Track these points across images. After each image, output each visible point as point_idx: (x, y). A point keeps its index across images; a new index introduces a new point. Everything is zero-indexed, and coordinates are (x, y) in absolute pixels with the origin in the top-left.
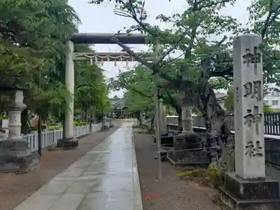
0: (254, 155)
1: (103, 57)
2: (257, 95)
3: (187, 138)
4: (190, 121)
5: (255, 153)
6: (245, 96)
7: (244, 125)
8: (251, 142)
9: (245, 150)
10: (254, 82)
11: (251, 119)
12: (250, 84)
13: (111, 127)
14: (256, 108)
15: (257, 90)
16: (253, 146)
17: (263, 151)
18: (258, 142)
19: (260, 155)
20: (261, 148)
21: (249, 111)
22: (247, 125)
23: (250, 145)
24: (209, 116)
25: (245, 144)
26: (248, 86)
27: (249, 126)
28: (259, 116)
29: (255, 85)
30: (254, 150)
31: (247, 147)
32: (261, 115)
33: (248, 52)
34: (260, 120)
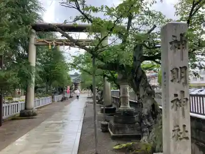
0: (181, 139)
2: (183, 80)
3: (124, 112)
4: (127, 97)
5: (181, 137)
6: (172, 81)
7: (170, 110)
8: (178, 126)
9: (172, 134)
10: (180, 68)
11: (178, 103)
12: (177, 69)
13: (71, 97)
14: (183, 92)
15: (183, 75)
16: (179, 130)
17: (189, 135)
18: (184, 126)
19: (187, 138)
20: (187, 132)
21: (176, 95)
22: (174, 109)
23: (176, 128)
24: (141, 95)
25: (172, 128)
26: (175, 71)
27: (176, 110)
28: (185, 100)
29: (181, 70)
30: (181, 133)
31: (173, 131)
32: (187, 99)
33: (174, 38)
34: (186, 104)
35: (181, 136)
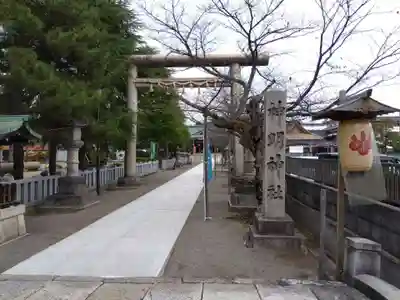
0: (275, 198)
6: (269, 145)
8: (273, 186)
9: (267, 192)
10: (277, 133)
11: (274, 166)
12: (274, 134)
14: (279, 155)
16: (274, 189)
17: (283, 194)
18: (279, 186)
19: (281, 197)
20: (281, 191)
21: (272, 158)
22: (269, 171)
23: (271, 188)
25: (267, 187)
26: (272, 136)
27: (272, 171)
28: (280, 163)
32: (283, 162)
33: (272, 106)
34: (282, 166)
35: (276, 195)
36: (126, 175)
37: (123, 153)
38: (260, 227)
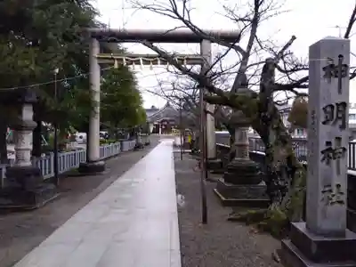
0: (332, 203)
1: (134, 59)
2: (340, 122)
4: (246, 145)
6: (324, 123)
7: (320, 163)
8: (330, 186)
10: (337, 104)
11: (331, 154)
12: (332, 107)
13: (147, 144)
14: (339, 139)
15: (340, 115)
16: (331, 191)
17: (344, 198)
18: (339, 186)
19: (341, 202)
20: (342, 193)
21: (329, 143)
22: (324, 163)
23: (327, 189)
25: (321, 188)
26: (329, 109)
27: (328, 163)
28: (341, 150)
29: (338, 108)
30: (334, 196)
31: (323, 192)
32: (344, 149)
33: (331, 62)
34: (344, 156)
35: (334, 199)
36: (88, 161)
37: (84, 135)
38: (314, 249)
